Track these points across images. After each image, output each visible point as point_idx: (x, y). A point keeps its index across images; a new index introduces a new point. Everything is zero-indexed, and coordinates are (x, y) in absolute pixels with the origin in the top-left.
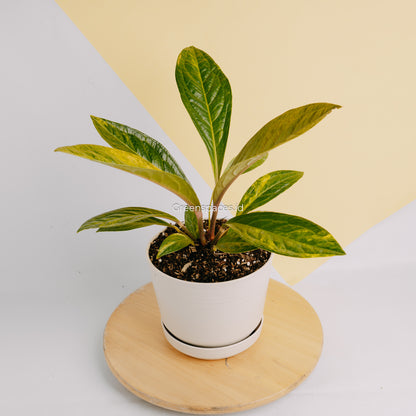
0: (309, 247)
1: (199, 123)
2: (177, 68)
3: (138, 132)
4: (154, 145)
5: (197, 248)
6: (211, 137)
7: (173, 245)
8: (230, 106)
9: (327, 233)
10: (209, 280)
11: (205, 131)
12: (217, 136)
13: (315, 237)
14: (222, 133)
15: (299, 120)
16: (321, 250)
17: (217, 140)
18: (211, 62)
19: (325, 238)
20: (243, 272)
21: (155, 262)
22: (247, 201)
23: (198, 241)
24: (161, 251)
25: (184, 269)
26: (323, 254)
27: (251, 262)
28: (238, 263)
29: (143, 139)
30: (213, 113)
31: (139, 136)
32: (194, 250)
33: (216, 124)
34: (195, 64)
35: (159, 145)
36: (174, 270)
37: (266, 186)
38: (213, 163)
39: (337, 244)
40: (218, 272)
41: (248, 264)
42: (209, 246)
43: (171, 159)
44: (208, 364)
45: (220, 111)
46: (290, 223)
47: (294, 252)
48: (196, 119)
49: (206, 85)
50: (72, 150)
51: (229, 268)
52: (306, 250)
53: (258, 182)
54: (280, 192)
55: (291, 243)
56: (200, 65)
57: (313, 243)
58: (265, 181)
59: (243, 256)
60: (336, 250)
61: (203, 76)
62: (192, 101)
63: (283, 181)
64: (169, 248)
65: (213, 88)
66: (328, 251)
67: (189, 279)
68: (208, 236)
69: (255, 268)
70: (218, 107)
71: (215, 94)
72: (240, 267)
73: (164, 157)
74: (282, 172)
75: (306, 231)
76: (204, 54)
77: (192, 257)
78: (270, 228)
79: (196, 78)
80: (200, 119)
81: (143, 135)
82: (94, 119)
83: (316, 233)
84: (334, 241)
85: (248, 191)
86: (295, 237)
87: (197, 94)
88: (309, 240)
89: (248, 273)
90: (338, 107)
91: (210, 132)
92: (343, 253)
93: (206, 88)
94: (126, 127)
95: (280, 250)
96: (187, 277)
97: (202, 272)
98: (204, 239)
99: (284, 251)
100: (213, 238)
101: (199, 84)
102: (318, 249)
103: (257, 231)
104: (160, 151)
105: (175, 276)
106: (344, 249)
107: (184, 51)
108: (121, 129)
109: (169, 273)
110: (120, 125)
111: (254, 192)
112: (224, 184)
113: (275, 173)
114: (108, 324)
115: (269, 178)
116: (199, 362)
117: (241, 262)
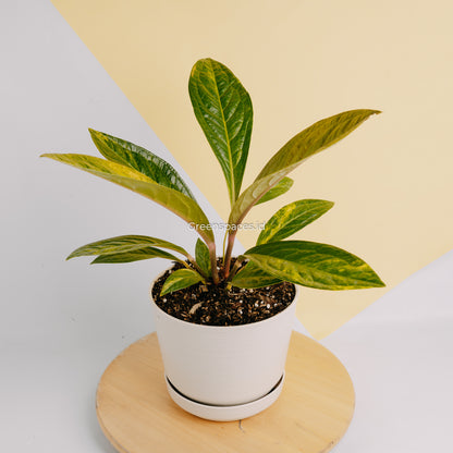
0: (341, 278)
1: (215, 142)
2: (191, 80)
3: (143, 150)
4: (161, 165)
5: (208, 287)
6: (228, 158)
7: (180, 282)
8: (251, 123)
9: (363, 263)
10: (221, 324)
11: (221, 151)
12: (235, 156)
13: (348, 267)
14: (240, 153)
15: (331, 131)
16: (356, 282)
17: (234, 161)
18: (230, 75)
19: (360, 268)
20: (262, 315)
21: (159, 302)
22: (269, 232)
23: (210, 279)
24: (166, 287)
25: (193, 311)
26: (358, 286)
27: (272, 304)
28: (256, 305)
29: (149, 159)
30: (230, 130)
31: (144, 155)
32: (205, 290)
33: (234, 143)
34: (212, 77)
35: (167, 166)
36: (181, 311)
37: (290, 216)
38: (230, 186)
39: (374, 275)
40: (232, 315)
41: (268, 306)
42: (223, 285)
43: (181, 182)
44: (219, 427)
45: (239, 128)
46: (318, 252)
47: (322, 284)
48: (211, 137)
49: (223, 100)
50: (61, 158)
51: (245, 311)
52: (337, 282)
53: (282, 212)
54: (307, 223)
55: (319, 274)
56: (217, 78)
57: (346, 274)
58: (289, 210)
59: (262, 298)
60: (373, 281)
61: (220, 90)
62: (206, 116)
63: (311, 210)
64: (175, 285)
65: (231, 104)
66: (364, 282)
67: (199, 322)
68: (221, 273)
69: (276, 311)
70: (237, 125)
71: (233, 110)
72: (258, 310)
73: (173, 179)
74: (310, 201)
75: (338, 260)
76: (222, 66)
77: (202, 297)
78: (295, 259)
79: (212, 92)
80: (215, 137)
81: (149, 154)
82: (93, 132)
83: (350, 262)
84: (371, 272)
85: (270, 222)
86: (324, 267)
87: (212, 109)
88: (341, 270)
89: (267, 316)
90: (378, 112)
91: (227, 153)
92: (382, 285)
93: (223, 102)
94: (129, 144)
95: (306, 282)
96: (196, 319)
97: (213, 314)
98: (217, 277)
99: (312, 283)
100: (227, 275)
101: (215, 99)
102: (351, 280)
103: (279, 261)
104: (169, 172)
105: (182, 319)
106: (383, 280)
107: (199, 62)
108: (124, 146)
109: (174, 314)
110: (122, 141)
111: (276, 223)
112: (242, 208)
113: (301, 202)
114: (103, 378)
115: (294, 207)
116: (208, 424)
117: (259, 304)
